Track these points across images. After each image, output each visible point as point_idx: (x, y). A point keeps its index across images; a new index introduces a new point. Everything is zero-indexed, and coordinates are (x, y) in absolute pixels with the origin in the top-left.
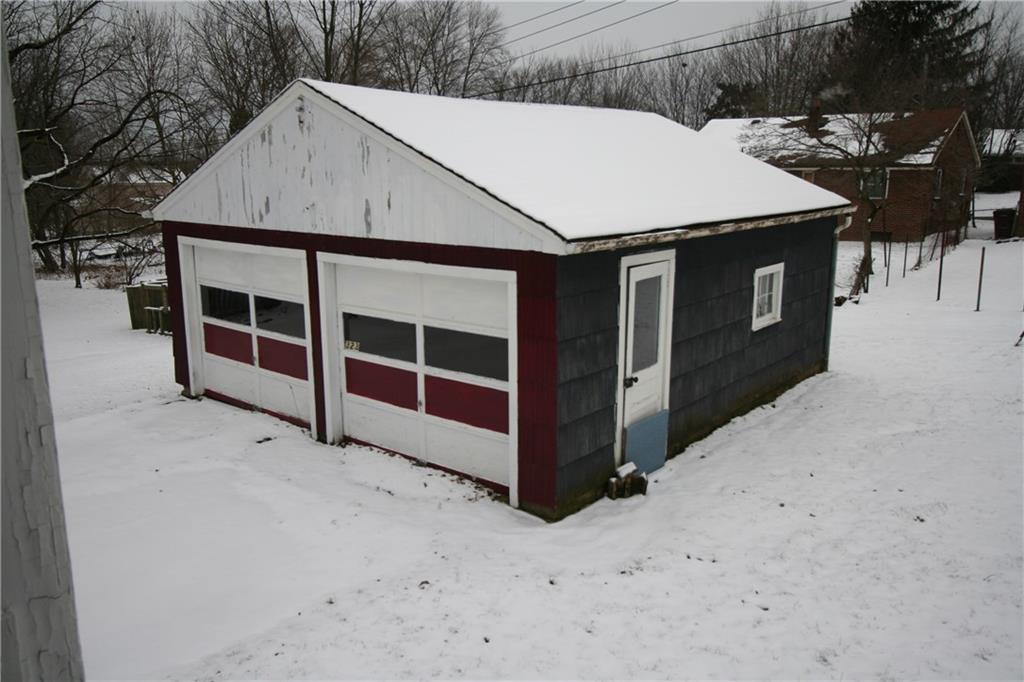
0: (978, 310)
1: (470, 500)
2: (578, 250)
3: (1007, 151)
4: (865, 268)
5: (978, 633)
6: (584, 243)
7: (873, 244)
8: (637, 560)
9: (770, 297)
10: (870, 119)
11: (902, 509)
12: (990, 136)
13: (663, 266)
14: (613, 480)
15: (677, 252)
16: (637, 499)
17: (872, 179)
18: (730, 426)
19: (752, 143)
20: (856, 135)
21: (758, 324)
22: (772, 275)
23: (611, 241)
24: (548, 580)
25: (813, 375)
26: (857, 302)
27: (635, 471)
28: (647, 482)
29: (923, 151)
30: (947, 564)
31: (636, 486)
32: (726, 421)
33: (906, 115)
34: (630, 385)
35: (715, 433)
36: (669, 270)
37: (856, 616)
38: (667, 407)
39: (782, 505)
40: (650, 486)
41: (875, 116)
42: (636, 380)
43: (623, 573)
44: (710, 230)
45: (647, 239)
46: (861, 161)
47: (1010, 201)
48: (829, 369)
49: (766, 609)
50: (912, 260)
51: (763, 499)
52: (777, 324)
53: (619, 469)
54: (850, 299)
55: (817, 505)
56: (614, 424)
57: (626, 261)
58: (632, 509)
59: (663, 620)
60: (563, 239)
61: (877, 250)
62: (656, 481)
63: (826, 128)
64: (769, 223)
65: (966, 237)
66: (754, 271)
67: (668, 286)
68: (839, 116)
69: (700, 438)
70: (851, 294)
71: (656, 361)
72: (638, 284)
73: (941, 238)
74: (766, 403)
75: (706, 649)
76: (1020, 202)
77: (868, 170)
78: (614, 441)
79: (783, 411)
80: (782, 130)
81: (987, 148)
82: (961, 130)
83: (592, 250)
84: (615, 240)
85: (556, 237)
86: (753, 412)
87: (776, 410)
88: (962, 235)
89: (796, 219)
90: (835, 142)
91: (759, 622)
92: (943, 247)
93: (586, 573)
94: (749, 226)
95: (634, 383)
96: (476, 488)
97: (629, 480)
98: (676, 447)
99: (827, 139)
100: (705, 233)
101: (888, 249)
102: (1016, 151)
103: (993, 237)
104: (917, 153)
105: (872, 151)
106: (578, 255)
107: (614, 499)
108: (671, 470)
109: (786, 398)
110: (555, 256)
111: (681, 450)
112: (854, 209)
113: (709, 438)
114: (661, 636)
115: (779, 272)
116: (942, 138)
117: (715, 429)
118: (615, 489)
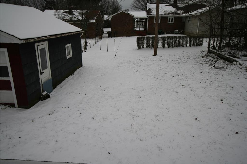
0: (107, 51)
1: (3, 109)
2: (24, 42)
3: (108, 19)
4: (86, 44)
5: (117, 107)
6: (26, 40)
7: (86, 39)
8: (52, 111)
9: (69, 51)
10: (82, 12)
11: (101, 90)
12: (104, 17)
13: (45, 45)
14: (42, 96)
15: (48, 42)
16: (48, 100)
17: (84, 25)
18: (65, 80)
19: (57, 16)
20: (80, 15)
21: (68, 57)
22: (69, 46)
23: (32, 39)
24: (32, 121)
25: (80, 67)
26: (85, 52)
27: (46, 93)
28: (50, 95)
29: (93, 19)
30: (110, 97)
31: (48, 96)
32: (64, 79)
33: (89, 11)
34: (42, 74)
35: (62, 82)
36: (47, 46)
37: (97, 110)
38: (51, 78)
39: (79, 94)
40: (51, 96)
41: (83, 11)
42: (43, 72)
43: (49, 115)
44: (55, 36)
45: (41, 39)
46: (82, 21)
47: (110, 30)
48: (83, 66)
49: (81, 113)
50: (94, 42)
51: (75, 93)
52: (71, 57)
53: (43, 94)
54: (84, 51)
55: (86, 92)
56: (40, 83)
57: (36, 44)
58: (47, 102)
59: (61, 121)
60: (20, 39)
61: (87, 41)
62: (52, 95)
63: (73, 13)
64: (67, 35)
65: (103, 37)
66: (65, 46)
67: (47, 50)
68: (76, 11)
69: (59, 84)
70: (84, 50)
71: (47, 68)
72: (40, 50)
73: (99, 37)
74: (72, 74)
75: (71, 124)
76: (111, 30)
77: (83, 23)
78: (40, 87)
79: (75, 75)
80: (64, 13)
81: (104, 19)
82: (99, 15)
83: (28, 42)
84: (33, 39)
85: (17, 39)
86: (69, 77)
87: (74, 75)
88: (102, 37)
89: (72, 34)
90: (76, 16)
91: (80, 116)
92: (100, 39)
93: (40, 117)
94: (63, 35)
95: (43, 73)
96: (4, 106)
97: (46, 96)
98: (54, 87)
99: (74, 16)
100: (54, 37)
101: (89, 40)
102: (109, 20)
103: (108, 37)
104: (92, 19)
105: (84, 19)
106: (24, 43)
107: (43, 100)
108: (54, 92)
109: (76, 73)
110: (18, 44)
111: (56, 87)
112: (83, 31)
113: (61, 83)
114: (61, 124)
115: (70, 46)
116: (96, 16)
117: (62, 81)
118: (42, 98)
